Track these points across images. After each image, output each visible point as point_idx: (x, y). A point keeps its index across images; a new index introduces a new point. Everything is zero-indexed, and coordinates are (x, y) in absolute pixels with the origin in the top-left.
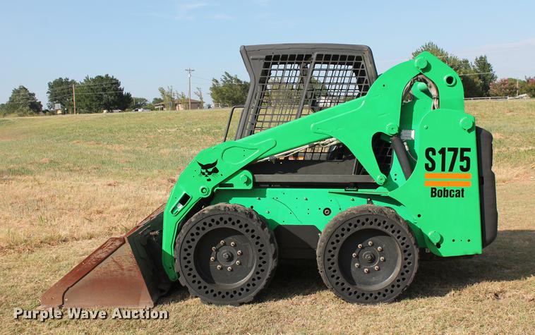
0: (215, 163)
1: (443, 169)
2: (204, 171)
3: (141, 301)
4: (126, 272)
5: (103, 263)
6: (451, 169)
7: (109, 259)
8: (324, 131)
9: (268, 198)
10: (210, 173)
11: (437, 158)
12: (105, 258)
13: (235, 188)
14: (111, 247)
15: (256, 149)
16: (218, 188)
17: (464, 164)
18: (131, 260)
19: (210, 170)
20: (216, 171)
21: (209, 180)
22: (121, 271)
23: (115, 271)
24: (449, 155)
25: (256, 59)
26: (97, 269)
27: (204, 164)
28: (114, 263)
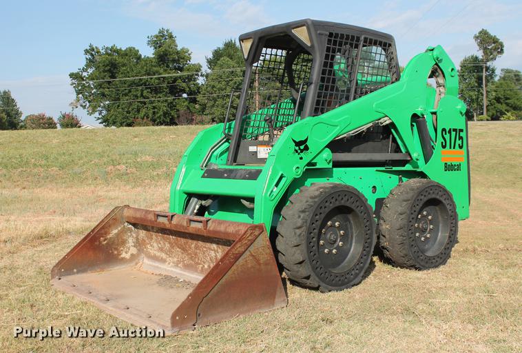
0: (306, 140)
1: (450, 148)
2: (297, 148)
3: (276, 300)
4: (263, 267)
5: (240, 259)
6: (454, 148)
7: (247, 253)
8: (382, 111)
9: (334, 177)
10: (302, 151)
11: (447, 137)
12: (244, 252)
13: (318, 167)
14: (250, 238)
15: (337, 126)
16: (306, 167)
17: (460, 142)
18: (268, 251)
19: (302, 147)
20: (307, 148)
21: (301, 158)
22: (258, 267)
23: (252, 267)
24: (453, 134)
25: (322, 34)
26: (234, 268)
27: (297, 141)
28: (251, 258)
